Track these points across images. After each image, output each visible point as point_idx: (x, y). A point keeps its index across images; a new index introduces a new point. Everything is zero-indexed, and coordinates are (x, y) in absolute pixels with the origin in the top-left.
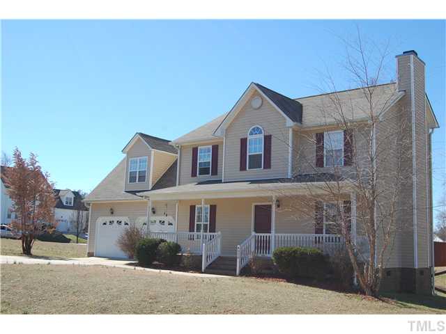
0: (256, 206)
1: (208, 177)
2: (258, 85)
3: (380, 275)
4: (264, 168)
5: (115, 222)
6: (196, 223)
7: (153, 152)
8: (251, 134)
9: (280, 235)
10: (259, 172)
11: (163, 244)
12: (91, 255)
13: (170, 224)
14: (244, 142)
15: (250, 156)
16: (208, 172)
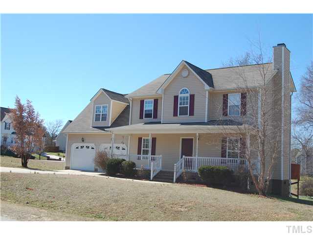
0: (183, 139)
1: (151, 119)
2: (186, 62)
3: (268, 183)
4: (189, 115)
5: (85, 147)
6: (142, 149)
7: (112, 102)
8: (181, 93)
9: (201, 158)
10: (186, 118)
11: (124, 162)
12: (67, 168)
13: (124, 149)
14: (176, 98)
15: (180, 107)
16: (151, 116)
